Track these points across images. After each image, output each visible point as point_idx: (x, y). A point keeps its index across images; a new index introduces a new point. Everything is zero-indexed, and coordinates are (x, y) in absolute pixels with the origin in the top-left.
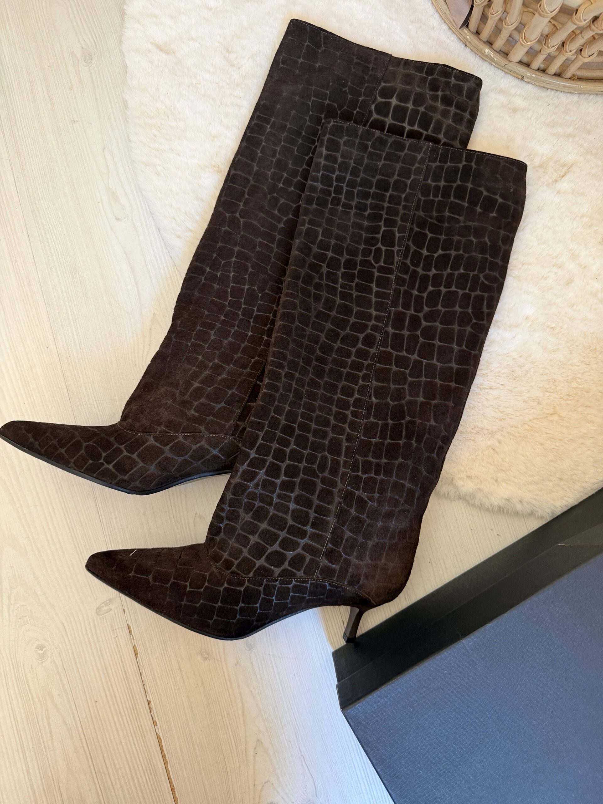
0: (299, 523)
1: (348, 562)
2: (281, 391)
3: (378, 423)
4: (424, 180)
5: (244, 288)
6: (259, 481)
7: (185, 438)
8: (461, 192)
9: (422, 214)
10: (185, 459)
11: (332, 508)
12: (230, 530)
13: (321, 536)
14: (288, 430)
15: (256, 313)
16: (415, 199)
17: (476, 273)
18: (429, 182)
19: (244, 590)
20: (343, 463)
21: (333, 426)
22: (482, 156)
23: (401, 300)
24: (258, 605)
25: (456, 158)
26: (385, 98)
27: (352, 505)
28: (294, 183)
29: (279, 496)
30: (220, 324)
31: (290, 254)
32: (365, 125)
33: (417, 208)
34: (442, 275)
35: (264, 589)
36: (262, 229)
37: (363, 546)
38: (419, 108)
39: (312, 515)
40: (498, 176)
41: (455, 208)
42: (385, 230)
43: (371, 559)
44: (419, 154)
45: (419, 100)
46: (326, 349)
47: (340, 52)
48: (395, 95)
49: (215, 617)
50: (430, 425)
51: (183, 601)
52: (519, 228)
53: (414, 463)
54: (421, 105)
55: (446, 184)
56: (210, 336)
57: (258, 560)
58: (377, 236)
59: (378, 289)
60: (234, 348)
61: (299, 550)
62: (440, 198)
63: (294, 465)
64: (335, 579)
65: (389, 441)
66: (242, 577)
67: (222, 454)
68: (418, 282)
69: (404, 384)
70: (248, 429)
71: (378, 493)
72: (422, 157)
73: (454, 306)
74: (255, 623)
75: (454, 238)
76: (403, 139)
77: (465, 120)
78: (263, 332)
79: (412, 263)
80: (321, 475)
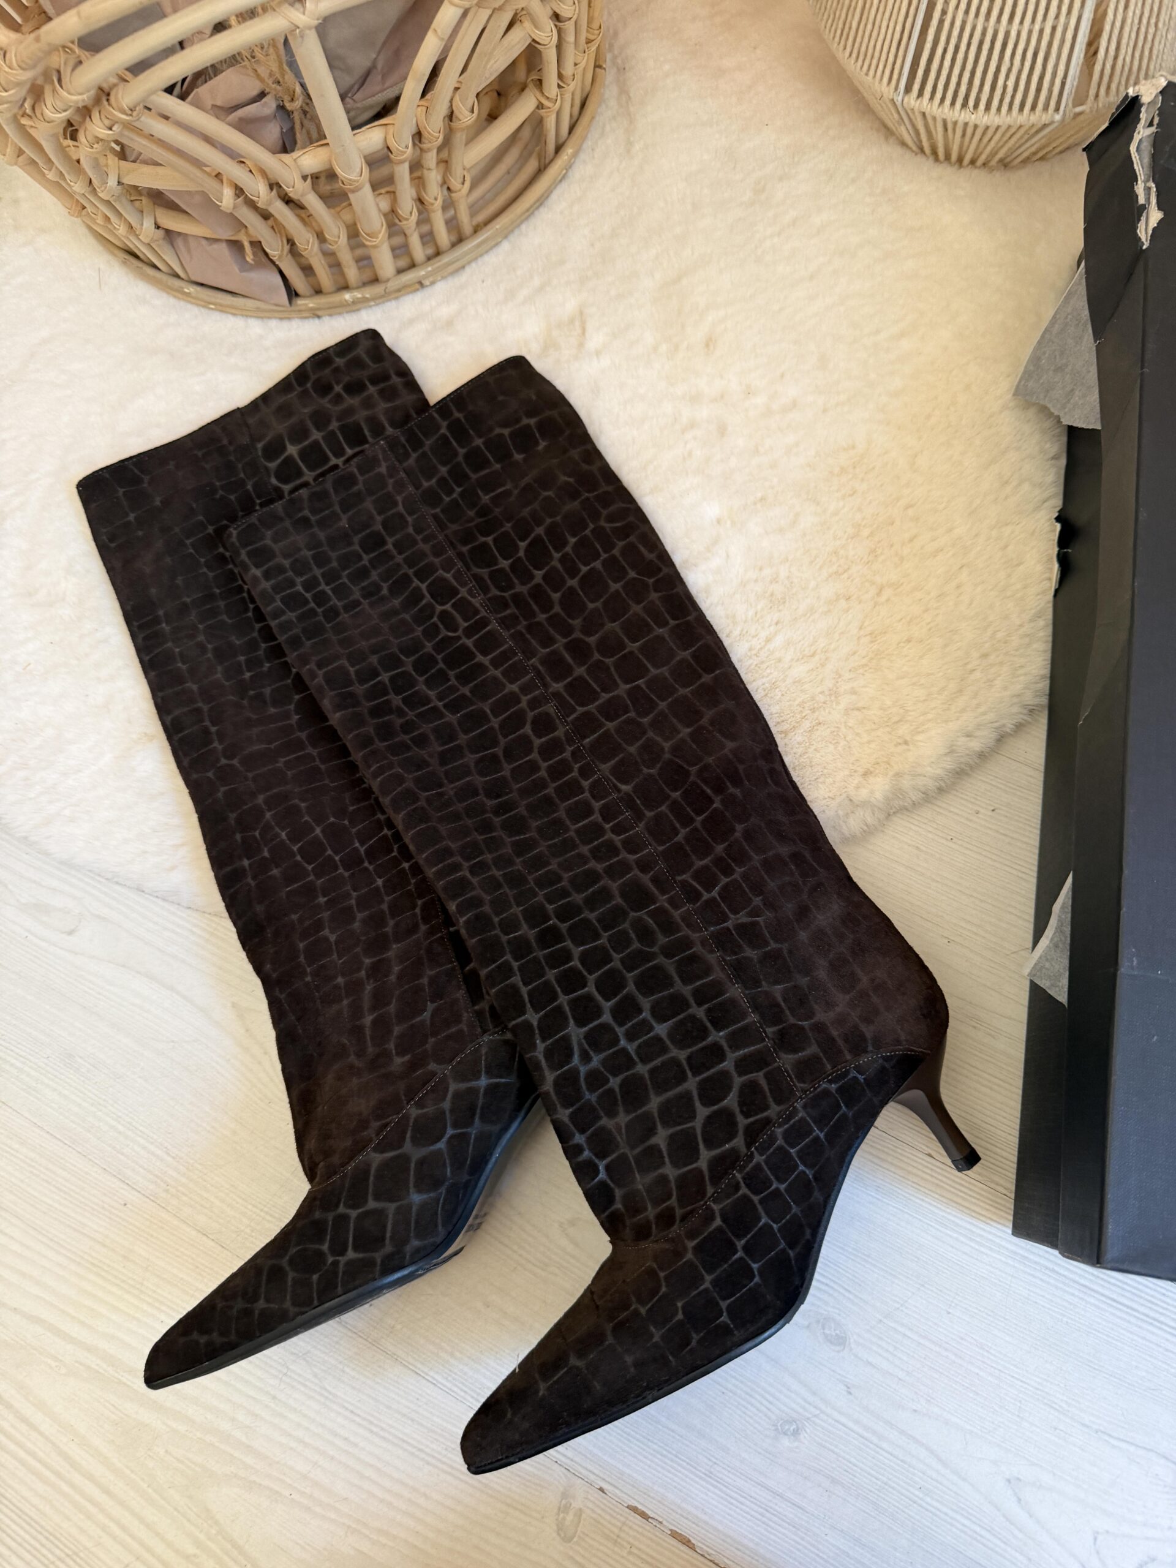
0: (695, 1043)
1: (819, 1028)
2: (487, 898)
3: (662, 811)
4: (417, 488)
5: (317, 836)
6: (580, 1044)
7: (420, 1105)
8: (476, 460)
9: (454, 527)
11: (717, 975)
12: (621, 1171)
13: (745, 1029)
14: (549, 937)
15: (362, 850)
16: (430, 520)
17: (592, 526)
18: (425, 484)
19: (723, 1220)
20: (671, 904)
21: (605, 872)
22: (459, 397)
23: (533, 641)
24: (765, 1219)
25: (430, 428)
26: (277, 458)
27: (740, 946)
28: (263, 657)
29: (631, 1036)
30: (327, 910)
32: (281, 500)
33: (442, 526)
34: (554, 568)
35: (748, 1186)
36: (272, 746)
37: (817, 986)
38: (331, 428)
39: (700, 1012)
40: (501, 398)
41: (488, 484)
42: (428, 587)
43: (846, 992)
44: (380, 466)
45: (320, 419)
46: (495, 790)
47: (172, 462)
48: (287, 443)
49: (724, 1305)
50: (731, 751)
51: (652, 1336)
52: (590, 432)
53: (761, 817)
54: (329, 421)
55: (449, 466)
56: (326, 939)
57: (697, 1160)
58: (424, 602)
59: (489, 657)
60: (376, 920)
61: (737, 1081)
62: (459, 490)
63: (604, 973)
64: (828, 1066)
65: (700, 818)
66: (701, 1208)
67: (497, 1078)
68: (532, 603)
69: (645, 733)
71: (757, 896)
72: (387, 467)
73: (607, 587)
75: (522, 514)
76: (343, 470)
77: (399, 386)
78: (396, 862)
79: (502, 589)
80: (655, 949)
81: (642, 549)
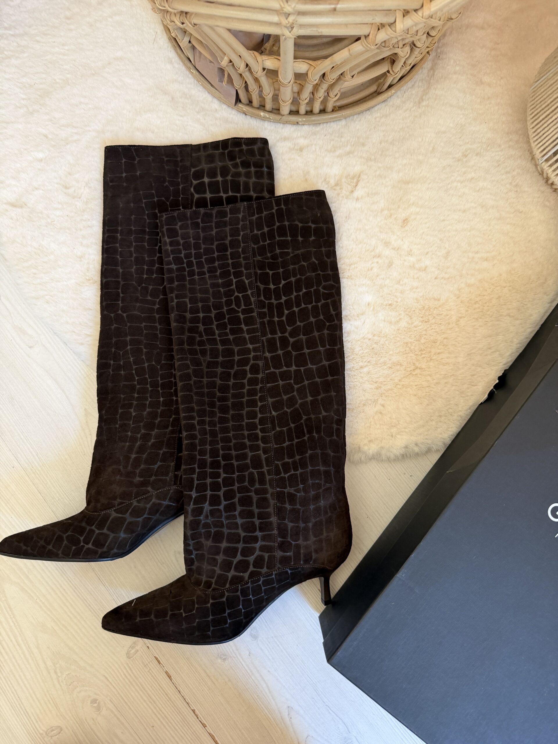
0: (249, 533)
1: (298, 547)
2: (199, 437)
3: (283, 430)
4: (251, 232)
5: (145, 366)
6: (207, 512)
7: (139, 501)
8: (282, 231)
9: (259, 258)
10: (145, 518)
11: (271, 510)
12: (200, 558)
13: (270, 535)
14: (215, 465)
15: (160, 382)
16: (251, 250)
17: (315, 288)
18: (255, 232)
19: (226, 600)
20: (268, 472)
21: (249, 447)
22: (288, 198)
23: (267, 329)
24: (241, 607)
25: (269, 207)
26: (198, 180)
27: (285, 502)
28: (155, 271)
29: (227, 518)
30: (136, 401)
31: (170, 326)
32: (191, 208)
33: (254, 255)
34: (291, 298)
35: (241, 593)
36: (143, 315)
37: (306, 529)
38: (227, 178)
39: (257, 522)
40: (305, 208)
41: (282, 245)
42: (236, 281)
43: (315, 537)
44: (240, 213)
45: (225, 171)
46: (224, 389)
47: (151, 157)
48: (205, 175)
49: (211, 628)
50: (323, 416)
51: (182, 625)
52: (336, 241)
53: (321, 450)
54: (227, 175)
55: (269, 229)
56: (131, 413)
57: (229, 572)
58: (232, 287)
59: (247, 328)
60: (153, 415)
61: (257, 553)
62: (268, 242)
63: (229, 489)
64: (292, 563)
65: (296, 441)
66: (221, 590)
67: (172, 503)
68: (275, 311)
69: (293, 392)
70: (184, 477)
71: (302, 484)
72: (243, 216)
73: (309, 318)
74: (244, 621)
75: (289, 268)
76: (223, 208)
77: (265, 173)
78: (171, 395)
79: (265, 298)
80: (253, 489)
81: (331, 308)
